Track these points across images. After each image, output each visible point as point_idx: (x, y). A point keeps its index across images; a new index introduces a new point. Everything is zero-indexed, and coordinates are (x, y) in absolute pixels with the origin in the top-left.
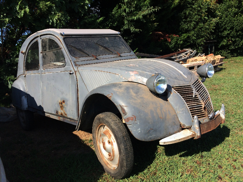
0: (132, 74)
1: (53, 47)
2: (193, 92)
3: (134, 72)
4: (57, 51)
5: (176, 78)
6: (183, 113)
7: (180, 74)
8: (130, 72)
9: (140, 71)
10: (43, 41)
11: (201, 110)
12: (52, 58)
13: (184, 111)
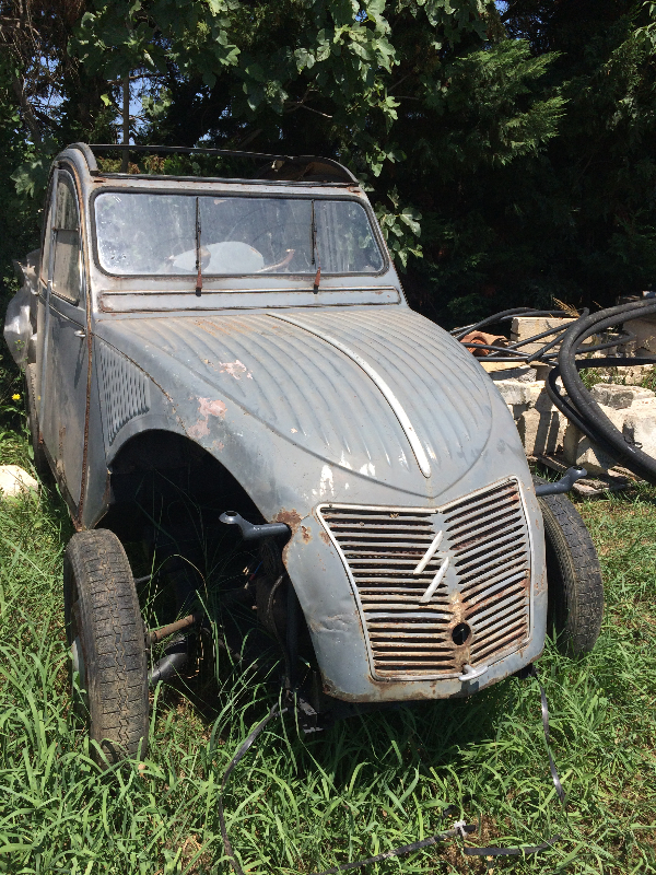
0: (205, 409)
2: (425, 546)
6: (334, 634)
8: (201, 401)
11: (436, 636)
13: (339, 627)
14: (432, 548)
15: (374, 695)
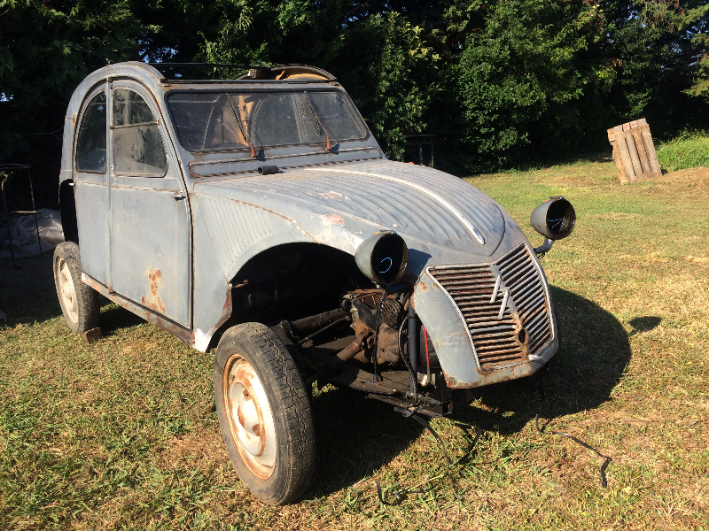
0: (326, 221)
1: (139, 117)
2: (492, 285)
3: (333, 218)
4: (149, 130)
5: (448, 243)
6: (453, 346)
7: (463, 232)
8: (321, 217)
9: (351, 216)
10: (116, 96)
11: (510, 339)
12: (135, 147)
13: (456, 340)
14: (496, 286)
15: (481, 381)
